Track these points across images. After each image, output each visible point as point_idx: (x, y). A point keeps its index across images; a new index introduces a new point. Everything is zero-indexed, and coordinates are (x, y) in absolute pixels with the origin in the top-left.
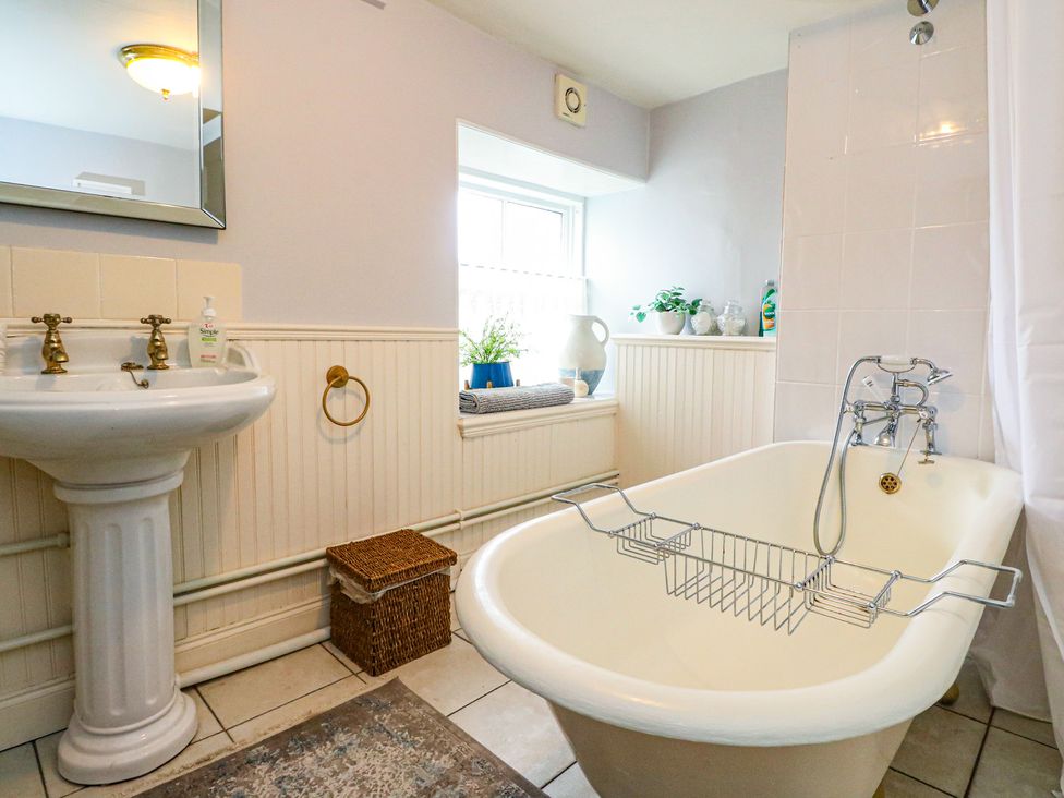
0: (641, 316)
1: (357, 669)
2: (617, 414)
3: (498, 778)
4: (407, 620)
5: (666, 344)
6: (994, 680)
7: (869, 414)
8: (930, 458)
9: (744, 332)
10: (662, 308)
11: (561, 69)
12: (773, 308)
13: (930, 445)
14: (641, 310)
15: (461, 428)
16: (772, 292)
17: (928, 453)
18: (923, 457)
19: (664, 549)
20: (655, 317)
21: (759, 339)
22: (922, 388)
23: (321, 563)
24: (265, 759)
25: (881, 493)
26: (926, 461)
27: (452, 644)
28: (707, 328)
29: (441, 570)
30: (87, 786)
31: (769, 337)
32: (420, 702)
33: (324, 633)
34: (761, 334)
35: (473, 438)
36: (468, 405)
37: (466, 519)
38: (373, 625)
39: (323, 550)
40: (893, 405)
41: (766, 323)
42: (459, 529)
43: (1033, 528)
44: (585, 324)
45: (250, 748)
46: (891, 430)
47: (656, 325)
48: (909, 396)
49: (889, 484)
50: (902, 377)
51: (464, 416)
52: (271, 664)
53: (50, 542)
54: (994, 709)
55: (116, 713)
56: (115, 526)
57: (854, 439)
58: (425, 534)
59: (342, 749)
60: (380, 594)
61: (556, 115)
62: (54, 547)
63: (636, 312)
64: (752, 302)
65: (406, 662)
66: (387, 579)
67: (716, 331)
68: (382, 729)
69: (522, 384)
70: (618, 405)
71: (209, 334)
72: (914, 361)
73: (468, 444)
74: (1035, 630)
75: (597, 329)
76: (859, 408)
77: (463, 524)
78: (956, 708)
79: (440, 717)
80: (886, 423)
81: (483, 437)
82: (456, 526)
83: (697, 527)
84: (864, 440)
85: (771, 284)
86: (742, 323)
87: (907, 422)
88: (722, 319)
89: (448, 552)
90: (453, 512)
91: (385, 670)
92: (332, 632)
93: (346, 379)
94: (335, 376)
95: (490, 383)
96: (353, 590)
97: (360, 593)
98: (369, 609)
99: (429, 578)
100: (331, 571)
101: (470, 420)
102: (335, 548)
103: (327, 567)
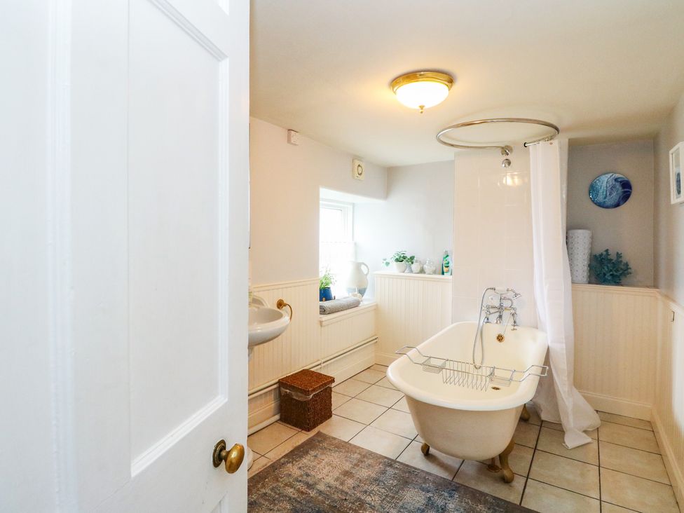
0: (388, 264)
2: (376, 309)
3: (379, 458)
4: (319, 407)
5: (397, 277)
6: (542, 411)
7: (492, 311)
8: (515, 327)
9: (435, 272)
10: (397, 260)
11: (355, 157)
12: (448, 263)
13: (515, 322)
14: (387, 261)
15: (321, 322)
16: (448, 256)
17: (514, 326)
18: (513, 327)
19: (441, 368)
20: (394, 265)
21: (441, 276)
22: (511, 300)
24: (288, 462)
25: (498, 342)
26: (514, 329)
27: (333, 417)
28: (419, 270)
29: (330, 385)
31: (447, 276)
32: (335, 439)
33: (277, 417)
34: (443, 273)
35: (325, 326)
36: (323, 311)
37: (324, 363)
38: (308, 409)
39: (277, 380)
40: (501, 308)
41: (445, 269)
43: (552, 354)
44: (358, 266)
45: (280, 459)
46: (500, 317)
47: (395, 268)
48: (506, 304)
49: (500, 338)
50: (504, 296)
51: (322, 316)
54: (542, 421)
57: (486, 320)
58: (312, 370)
59: (315, 456)
60: (311, 396)
61: (353, 177)
63: (385, 262)
64: (437, 260)
66: (314, 390)
67: (422, 271)
68: (325, 448)
69: (336, 298)
70: (377, 305)
72: (508, 290)
73: (323, 328)
74: (554, 389)
75: (363, 268)
76: (488, 307)
77: (323, 365)
78: (530, 421)
79: (346, 443)
80: (498, 314)
81: (329, 325)
82: (320, 366)
83: (447, 360)
84: (490, 321)
85: (446, 252)
86: (434, 269)
87: (506, 314)
88: (425, 266)
89: (331, 377)
90: (318, 360)
91: (312, 429)
92: (281, 416)
93: (285, 305)
94: (281, 304)
95: (324, 299)
96: (297, 396)
97: (301, 397)
98: (307, 403)
99: (326, 389)
100: (282, 389)
101: (325, 318)
102: (282, 379)
103: (279, 388)
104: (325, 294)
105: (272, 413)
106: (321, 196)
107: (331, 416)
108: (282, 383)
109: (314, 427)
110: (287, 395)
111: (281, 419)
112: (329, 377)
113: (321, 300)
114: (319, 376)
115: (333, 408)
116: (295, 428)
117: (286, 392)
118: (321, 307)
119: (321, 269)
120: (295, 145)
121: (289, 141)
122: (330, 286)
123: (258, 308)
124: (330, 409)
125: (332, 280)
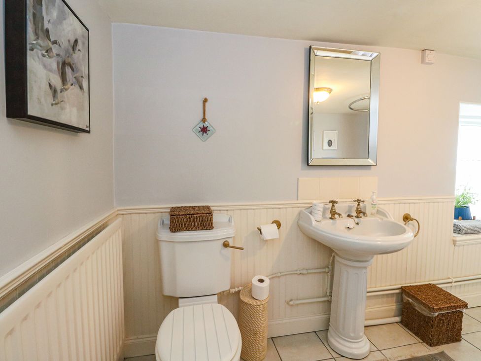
1: (421, 341)
4: (445, 328)
15: (454, 242)
23: (397, 291)
27: (461, 342)
29: (461, 310)
30: (343, 356)
33: (398, 319)
35: (459, 246)
36: (458, 230)
37: (455, 282)
38: (432, 326)
42: (451, 286)
51: (457, 235)
52: (380, 326)
53: (324, 270)
55: (352, 335)
56: (357, 274)
60: (436, 314)
62: (325, 272)
65: (442, 344)
66: (440, 309)
69: (476, 219)
71: (374, 205)
73: (456, 248)
77: (454, 284)
81: (464, 246)
82: (450, 285)
89: (463, 302)
90: (449, 278)
91: (435, 346)
92: (402, 319)
93: (412, 220)
94: (407, 218)
95: (460, 218)
96: (420, 308)
97: (425, 311)
98: (430, 319)
99: (456, 312)
100: (404, 296)
101: (459, 237)
102: (405, 287)
103: (401, 293)
104: (461, 213)
105: (393, 314)
106: (461, 113)
107: (460, 340)
108: (404, 290)
109: (438, 343)
110: (409, 303)
111: (401, 322)
112: (460, 300)
113: (456, 218)
114: (448, 296)
115: (463, 332)
116: (416, 337)
117: (408, 300)
118: (455, 226)
119: (457, 186)
120: (431, 64)
121: (423, 61)
122: (469, 205)
123: (382, 219)
124: (460, 333)
125: (472, 200)
